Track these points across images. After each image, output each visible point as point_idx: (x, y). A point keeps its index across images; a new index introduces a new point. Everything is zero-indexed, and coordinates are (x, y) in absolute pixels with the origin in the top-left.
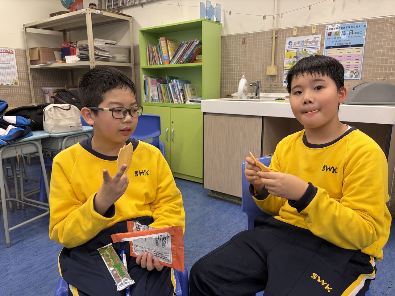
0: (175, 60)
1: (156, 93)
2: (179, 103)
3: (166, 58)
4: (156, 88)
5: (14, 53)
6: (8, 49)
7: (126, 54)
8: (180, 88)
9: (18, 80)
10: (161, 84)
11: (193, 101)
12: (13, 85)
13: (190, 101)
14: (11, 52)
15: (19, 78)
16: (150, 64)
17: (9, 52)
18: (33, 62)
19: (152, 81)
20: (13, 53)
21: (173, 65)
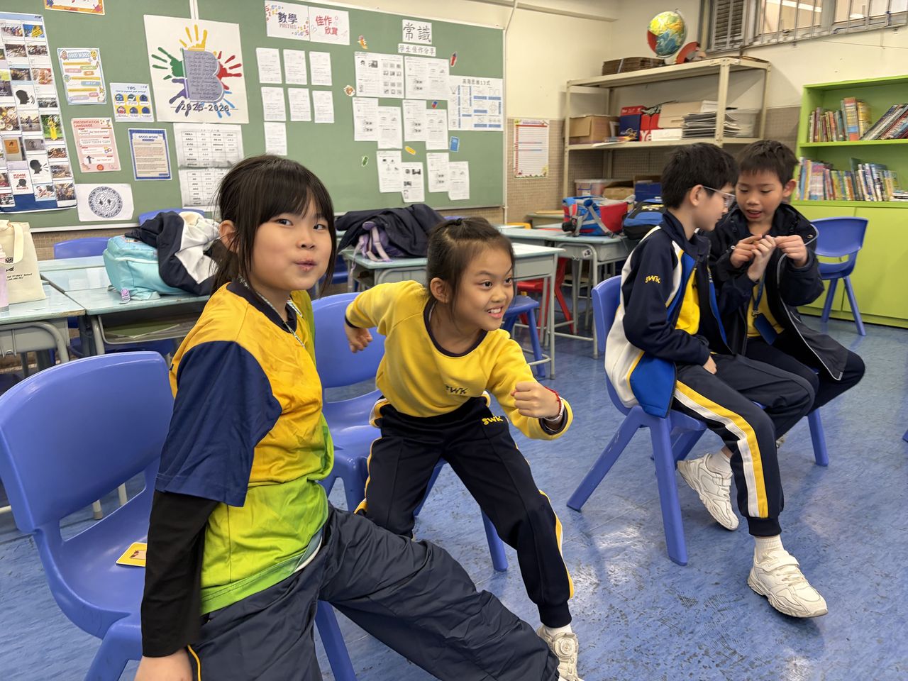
0: (875, 133)
1: (819, 186)
2: (873, 200)
3: (852, 130)
4: (820, 178)
5: (548, 126)
6: (541, 121)
7: (751, 123)
8: (876, 177)
9: (547, 168)
10: (832, 172)
11: (902, 198)
12: (541, 176)
13: (896, 197)
14: (545, 125)
15: (549, 165)
16: (814, 140)
17: (543, 126)
18: (575, 140)
19: (813, 167)
20: (546, 126)
21: (868, 140)
